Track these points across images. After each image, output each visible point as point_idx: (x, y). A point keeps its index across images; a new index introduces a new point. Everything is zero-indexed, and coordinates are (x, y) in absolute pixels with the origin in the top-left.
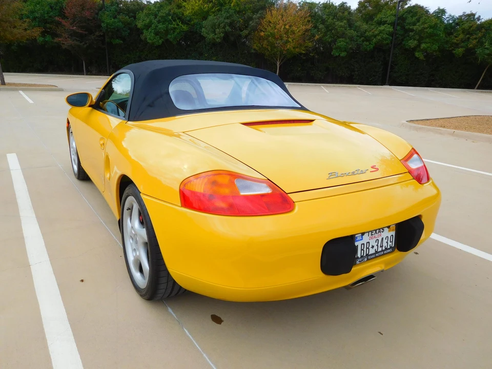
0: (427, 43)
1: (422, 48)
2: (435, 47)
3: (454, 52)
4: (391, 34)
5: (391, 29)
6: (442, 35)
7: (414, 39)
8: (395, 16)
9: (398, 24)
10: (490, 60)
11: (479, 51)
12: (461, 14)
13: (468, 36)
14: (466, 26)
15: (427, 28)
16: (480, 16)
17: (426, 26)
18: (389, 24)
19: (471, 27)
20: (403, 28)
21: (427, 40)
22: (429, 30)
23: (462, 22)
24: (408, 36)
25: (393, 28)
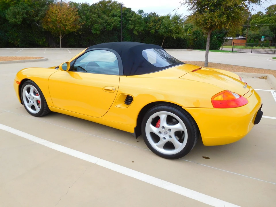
0: (138, 26)
1: (136, 29)
2: (142, 28)
3: (151, 31)
4: (120, 22)
5: (120, 19)
6: (144, 23)
7: (132, 25)
8: (121, 12)
9: (123, 17)
10: (165, 35)
11: (160, 30)
12: (150, 13)
13: (155, 24)
14: (153, 19)
15: (137, 19)
16: (158, 14)
17: (136, 18)
18: (118, 17)
19: (156, 19)
20: (125, 19)
21: (138, 25)
22: (139, 20)
23: (151, 17)
24: (129, 23)
25: (121, 18)
